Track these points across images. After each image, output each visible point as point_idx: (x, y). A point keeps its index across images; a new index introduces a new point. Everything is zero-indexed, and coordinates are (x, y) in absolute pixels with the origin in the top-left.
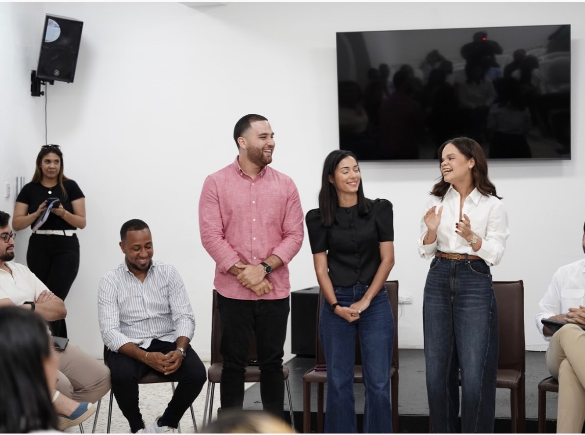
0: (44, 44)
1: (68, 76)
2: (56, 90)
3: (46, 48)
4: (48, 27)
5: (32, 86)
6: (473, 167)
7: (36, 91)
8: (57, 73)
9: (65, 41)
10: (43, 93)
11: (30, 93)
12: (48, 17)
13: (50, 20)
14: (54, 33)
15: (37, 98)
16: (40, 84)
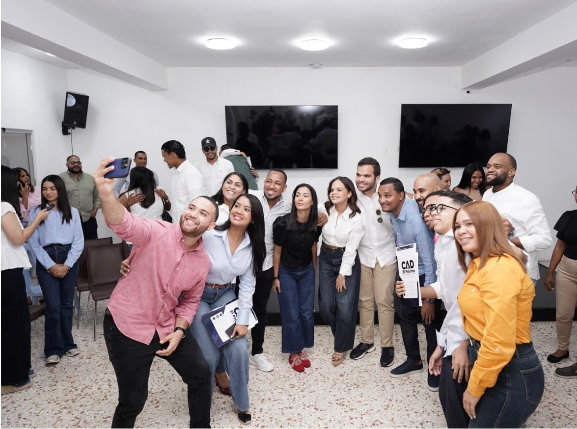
0: (67, 108)
1: (82, 125)
2: (76, 132)
3: (68, 110)
4: (68, 98)
5: (63, 130)
6: (351, 197)
7: (65, 132)
8: (75, 123)
9: (79, 106)
10: (69, 134)
11: (62, 133)
12: (68, 93)
13: (69, 94)
14: (72, 102)
15: (66, 136)
16: (68, 129)
